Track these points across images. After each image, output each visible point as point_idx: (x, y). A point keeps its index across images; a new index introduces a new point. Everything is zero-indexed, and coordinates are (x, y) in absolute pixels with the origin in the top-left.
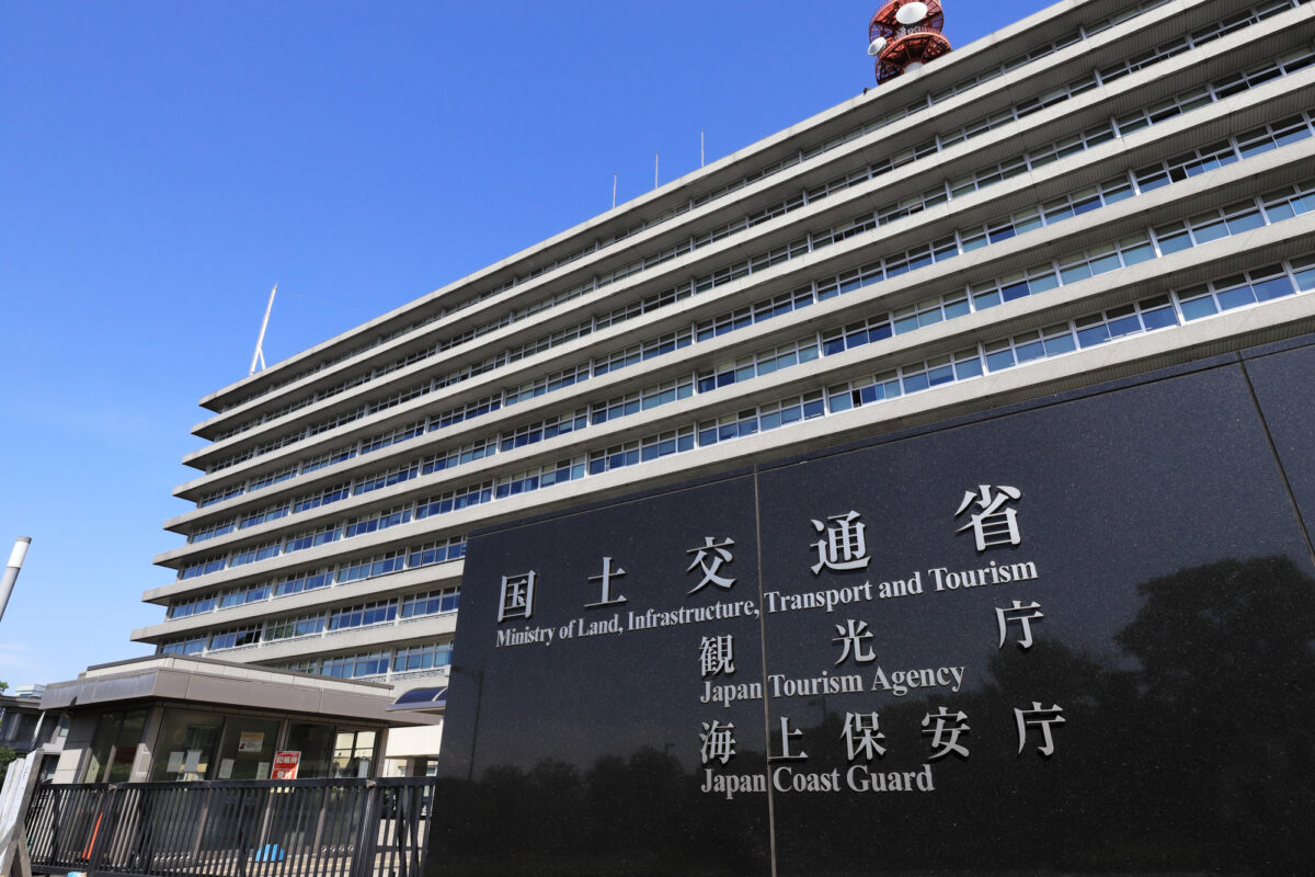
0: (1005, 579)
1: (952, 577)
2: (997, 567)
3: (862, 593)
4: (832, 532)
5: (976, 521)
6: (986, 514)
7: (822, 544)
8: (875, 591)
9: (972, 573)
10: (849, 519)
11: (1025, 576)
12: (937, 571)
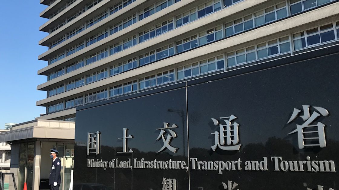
0: (315, 169)
1: (284, 163)
2: (311, 160)
3: (236, 165)
4: (221, 127)
5: (299, 129)
6: (305, 125)
7: (216, 133)
8: (243, 165)
9: (296, 162)
10: (231, 119)
11: (328, 170)
12: (276, 158)
